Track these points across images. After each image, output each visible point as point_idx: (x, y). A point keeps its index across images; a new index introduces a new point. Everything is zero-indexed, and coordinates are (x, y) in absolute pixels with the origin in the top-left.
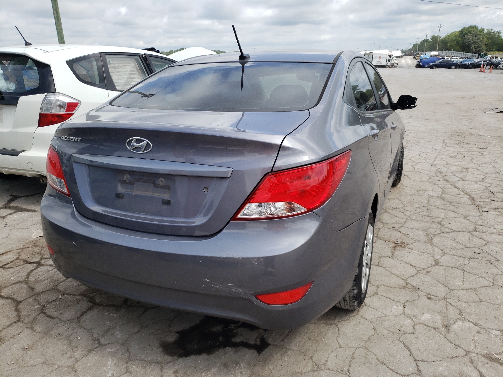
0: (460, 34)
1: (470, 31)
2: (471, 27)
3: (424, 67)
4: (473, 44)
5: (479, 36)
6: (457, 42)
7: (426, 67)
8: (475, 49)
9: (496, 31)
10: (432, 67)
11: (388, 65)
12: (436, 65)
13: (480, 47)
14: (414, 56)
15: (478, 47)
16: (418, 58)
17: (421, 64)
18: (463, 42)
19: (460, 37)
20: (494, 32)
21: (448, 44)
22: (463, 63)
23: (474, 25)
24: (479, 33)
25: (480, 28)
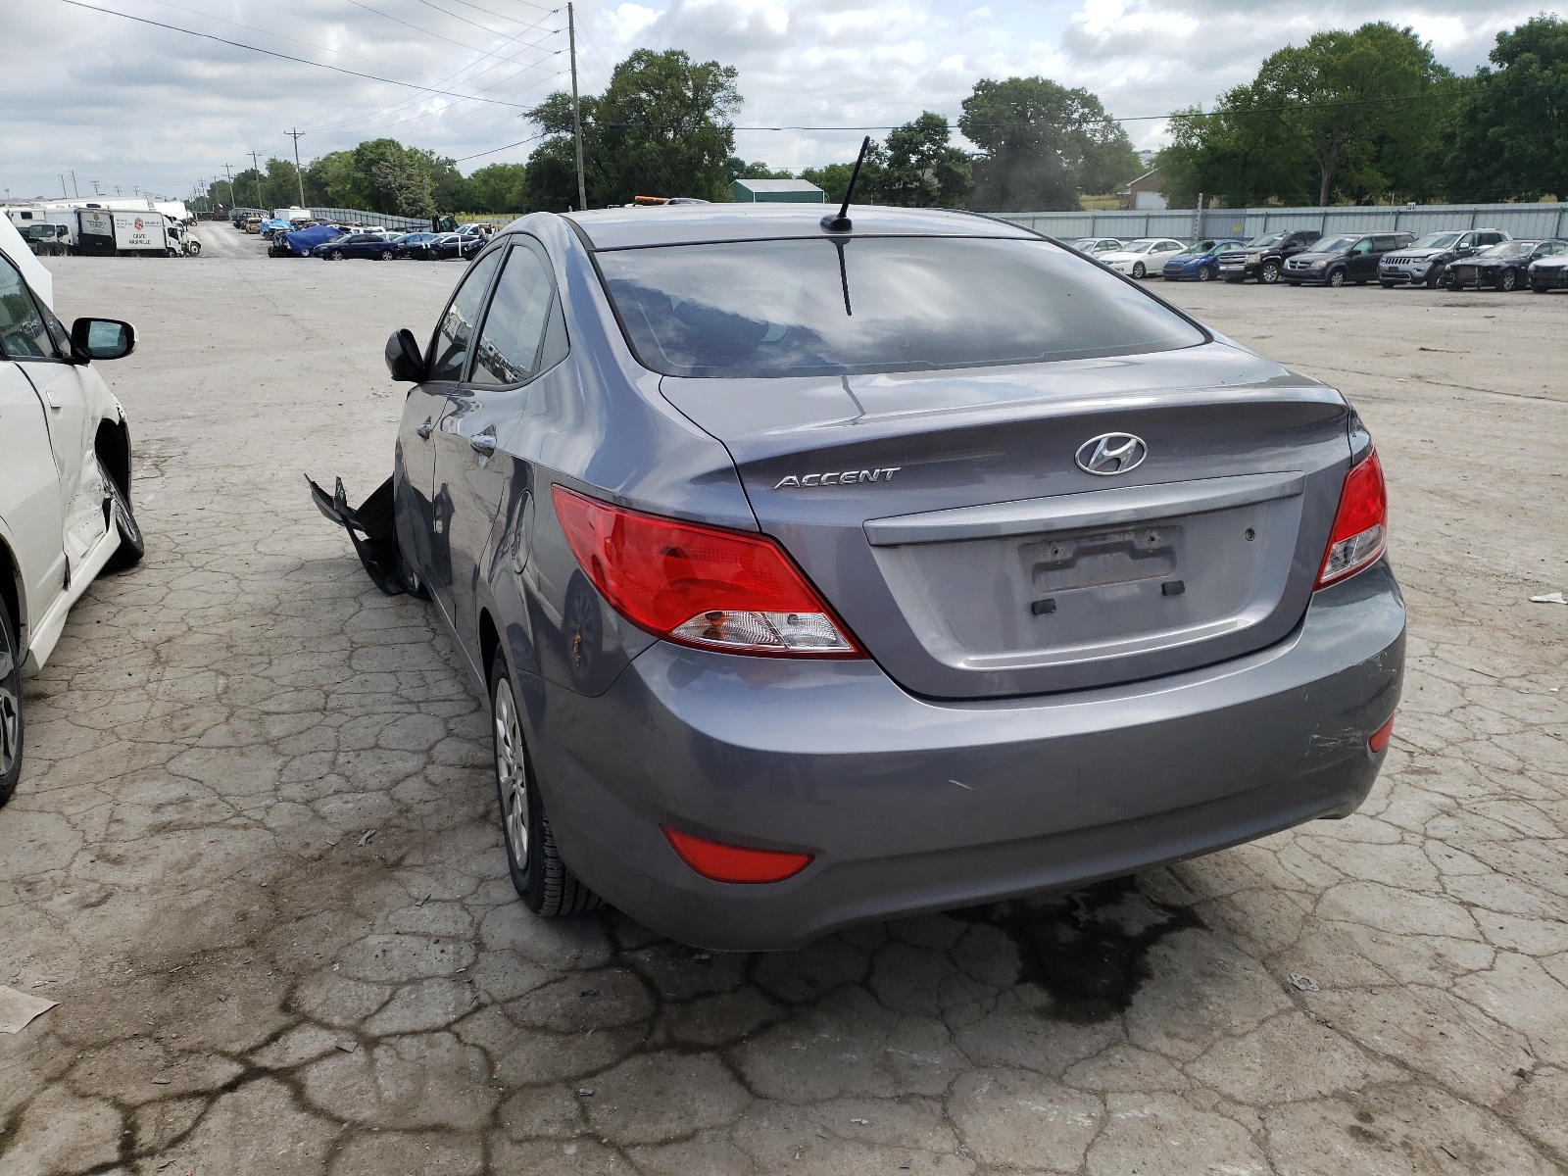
0: (357, 161)
1: (383, 154)
2: (379, 144)
3: (300, 255)
4: (398, 190)
5: (409, 170)
6: (354, 185)
7: (306, 254)
8: (409, 205)
9: (443, 158)
10: (328, 255)
11: (173, 250)
12: (338, 249)
13: (420, 201)
14: (239, 222)
15: (415, 201)
16: (253, 226)
17: (289, 247)
18: (372, 183)
19: (357, 169)
20: (438, 159)
21: (329, 189)
22: (409, 244)
23: (389, 138)
24: (407, 161)
25: (405, 148)
